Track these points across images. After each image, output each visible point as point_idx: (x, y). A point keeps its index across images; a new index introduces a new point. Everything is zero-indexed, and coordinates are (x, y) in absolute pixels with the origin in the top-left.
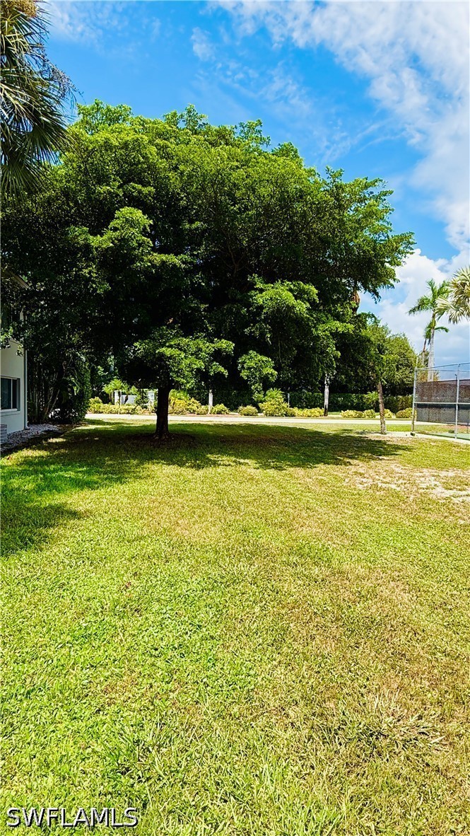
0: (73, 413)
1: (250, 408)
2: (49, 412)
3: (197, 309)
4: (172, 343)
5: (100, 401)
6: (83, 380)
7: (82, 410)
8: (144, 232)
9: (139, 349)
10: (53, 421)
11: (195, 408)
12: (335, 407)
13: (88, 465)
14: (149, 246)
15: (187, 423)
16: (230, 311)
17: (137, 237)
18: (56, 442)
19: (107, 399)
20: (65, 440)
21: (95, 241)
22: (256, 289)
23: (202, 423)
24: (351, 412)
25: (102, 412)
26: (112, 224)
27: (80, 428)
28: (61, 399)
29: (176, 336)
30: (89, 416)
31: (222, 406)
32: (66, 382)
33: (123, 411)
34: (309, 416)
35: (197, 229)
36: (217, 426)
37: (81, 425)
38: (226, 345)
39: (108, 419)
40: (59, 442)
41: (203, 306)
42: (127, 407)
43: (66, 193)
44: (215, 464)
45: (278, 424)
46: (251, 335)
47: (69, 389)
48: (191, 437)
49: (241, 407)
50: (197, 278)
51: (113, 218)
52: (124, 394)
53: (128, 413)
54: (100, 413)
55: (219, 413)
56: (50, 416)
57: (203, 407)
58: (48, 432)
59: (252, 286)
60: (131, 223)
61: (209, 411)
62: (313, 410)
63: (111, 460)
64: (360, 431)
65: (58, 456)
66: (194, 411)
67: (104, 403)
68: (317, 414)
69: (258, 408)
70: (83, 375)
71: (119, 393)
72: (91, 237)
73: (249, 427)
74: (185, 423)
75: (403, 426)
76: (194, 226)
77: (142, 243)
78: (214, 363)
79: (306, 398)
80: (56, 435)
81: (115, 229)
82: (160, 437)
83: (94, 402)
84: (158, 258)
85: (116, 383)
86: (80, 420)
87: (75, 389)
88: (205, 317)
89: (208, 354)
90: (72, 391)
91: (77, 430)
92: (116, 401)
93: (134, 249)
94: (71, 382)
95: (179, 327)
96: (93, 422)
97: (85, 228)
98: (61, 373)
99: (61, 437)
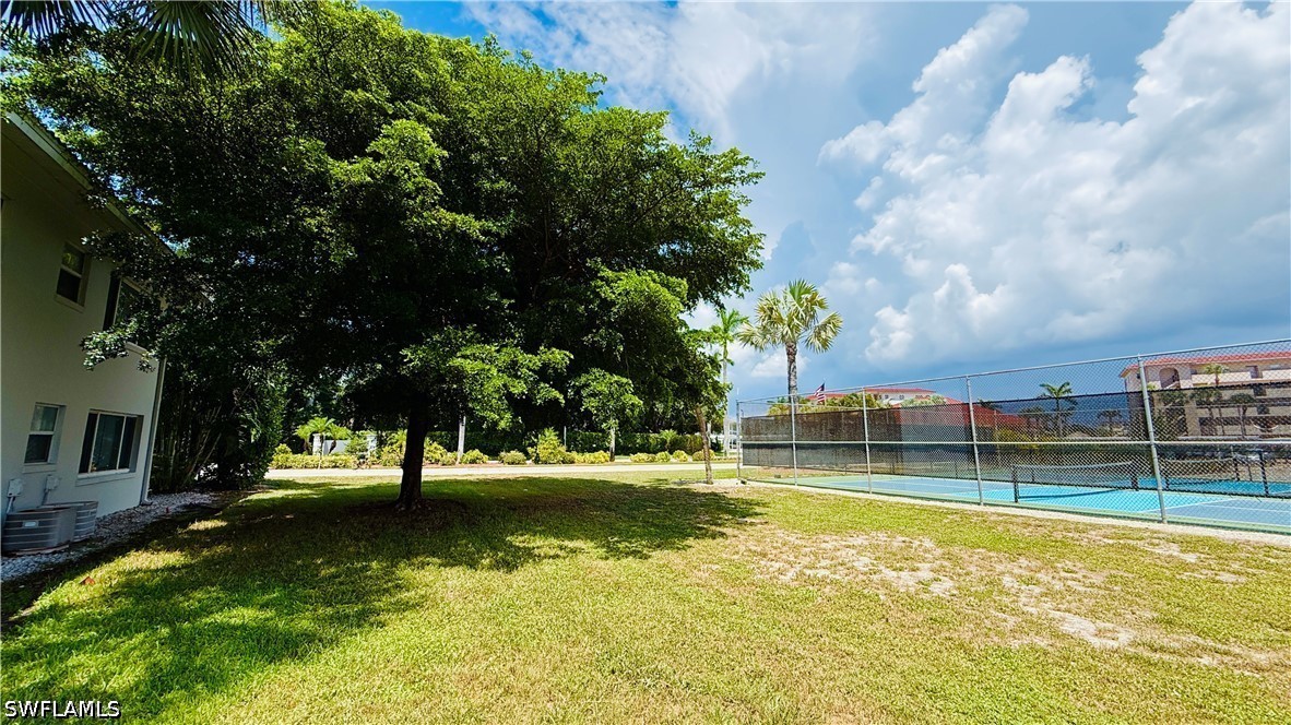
0: (244, 471)
1: (516, 454)
2: (197, 470)
3: (498, 306)
4: (468, 353)
5: (289, 450)
6: (267, 418)
7: (260, 466)
8: (429, 171)
9: (411, 361)
10: (203, 486)
11: (438, 456)
12: (622, 450)
13: (285, 583)
14: (436, 194)
15: (437, 479)
16: (558, 309)
17: (415, 177)
18: (207, 529)
19: (299, 446)
20: (224, 524)
21: (340, 169)
22: (602, 278)
23: (458, 478)
24: (643, 456)
25: (291, 467)
26: (372, 146)
27: (254, 497)
28: (221, 449)
29: (470, 341)
30: (272, 474)
31: (476, 453)
32: (237, 422)
33: (327, 464)
34: (592, 463)
35: (500, 192)
36: (486, 482)
37: (256, 490)
38: (559, 357)
39: (304, 478)
40: (215, 529)
41: (506, 302)
42: (334, 457)
43: (284, 88)
44: (529, 553)
45: (571, 477)
46: (594, 345)
47: (241, 433)
48: (458, 503)
49: (503, 454)
50: (498, 260)
51: (375, 135)
52: (328, 438)
53: (335, 467)
54: (286, 468)
55: (473, 462)
56: (196, 478)
57: (449, 454)
58: (191, 507)
59: (594, 274)
60: (410, 148)
61: (459, 460)
62: (596, 454)
63: (329, 563)
64: (677, 480)
65: (208, 562)
66: (437, 461)
67: (294, 452)
68: (603, 460)
69: (526, 454)
70: (268, 411)
71: (322, 437)
72: (331, 160)
73: (530, 481)
74: (433, 479)
75: (724, 471)
76: (497, 186)
77: (423, 188)
78: (542, 385)
79: (582, 439)
80: (206, 513)
81: (377, 157)
82: (409, 506)
83: (282, 452)
84: (447, 217)
85: (318, 423)
86: (257, 482)
87: (254, 433)
88: (511, 318)
89: (533, 371)
90: (248, 435)
91: (248, 501)
92: (315, 450)
93: (409, 196)
94: (246, 421)
95: (474, 329)
96: (279, 485)
97: (319, 142)
98: (228, 405)
99: (217, 518)
